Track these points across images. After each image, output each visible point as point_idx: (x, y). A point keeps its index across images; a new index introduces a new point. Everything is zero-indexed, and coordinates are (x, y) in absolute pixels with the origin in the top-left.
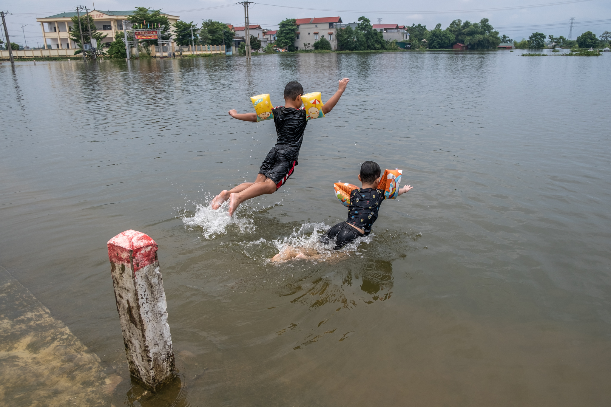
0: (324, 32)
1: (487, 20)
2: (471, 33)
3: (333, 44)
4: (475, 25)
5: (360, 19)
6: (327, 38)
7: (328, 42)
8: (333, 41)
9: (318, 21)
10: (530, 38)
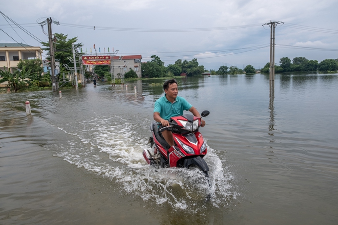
0: (131, 65)
1: (196, 59)
2: (190, 67)
3: (139, 74)
4: (190, 62)
5: (152, 57)
6: (134, 69)
7: (135, 72)
8: (138, 71)
9: (125, 58)
10: (220, 69)
